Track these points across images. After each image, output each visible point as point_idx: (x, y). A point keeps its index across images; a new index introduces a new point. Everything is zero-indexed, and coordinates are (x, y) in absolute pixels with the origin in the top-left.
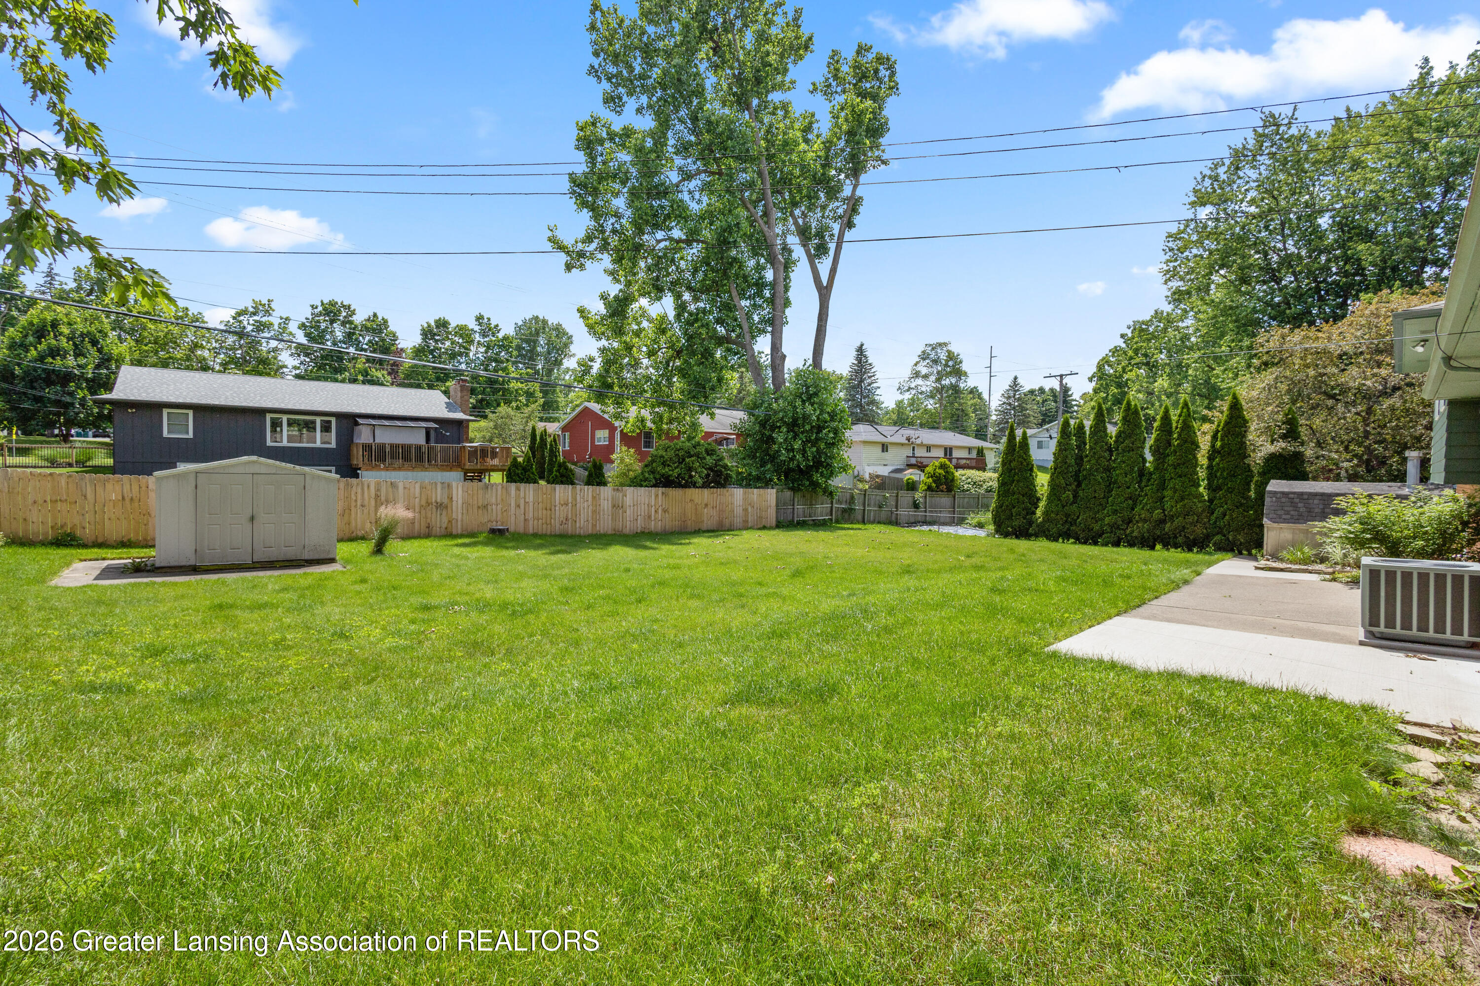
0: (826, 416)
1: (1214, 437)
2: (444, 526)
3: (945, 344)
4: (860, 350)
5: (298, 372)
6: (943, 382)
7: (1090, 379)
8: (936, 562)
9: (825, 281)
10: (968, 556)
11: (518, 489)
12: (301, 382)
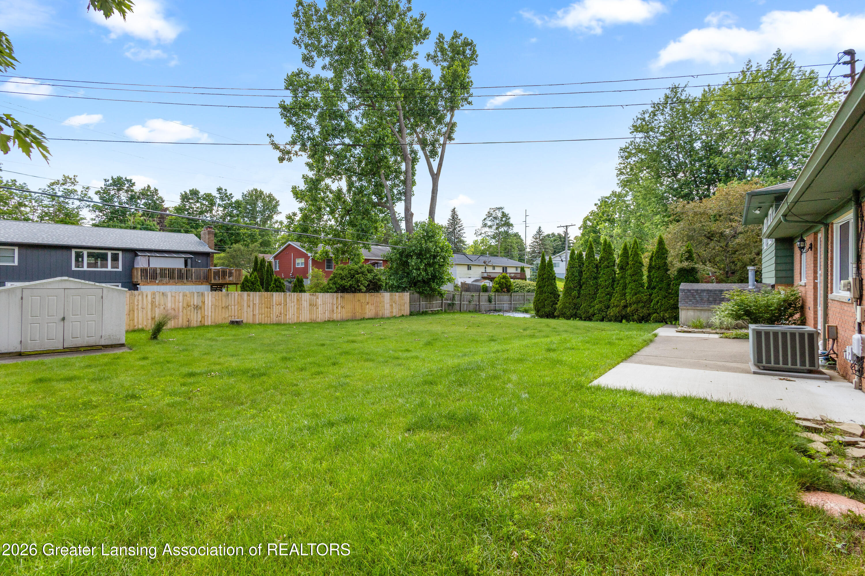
0: (438, 249)
1: (651, 259)
2: (199, 320)
3: (501, 208)
4: (454, 210)
5: (94, 222)
6: (500, 230)
7: (580, 228)
8: (507, 334)
9: (435, 171)
10: (524, 330)
11: (249, 295)
12: (97, 228)
